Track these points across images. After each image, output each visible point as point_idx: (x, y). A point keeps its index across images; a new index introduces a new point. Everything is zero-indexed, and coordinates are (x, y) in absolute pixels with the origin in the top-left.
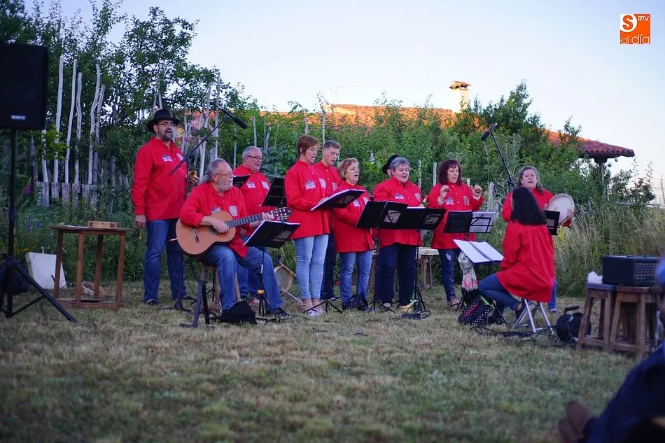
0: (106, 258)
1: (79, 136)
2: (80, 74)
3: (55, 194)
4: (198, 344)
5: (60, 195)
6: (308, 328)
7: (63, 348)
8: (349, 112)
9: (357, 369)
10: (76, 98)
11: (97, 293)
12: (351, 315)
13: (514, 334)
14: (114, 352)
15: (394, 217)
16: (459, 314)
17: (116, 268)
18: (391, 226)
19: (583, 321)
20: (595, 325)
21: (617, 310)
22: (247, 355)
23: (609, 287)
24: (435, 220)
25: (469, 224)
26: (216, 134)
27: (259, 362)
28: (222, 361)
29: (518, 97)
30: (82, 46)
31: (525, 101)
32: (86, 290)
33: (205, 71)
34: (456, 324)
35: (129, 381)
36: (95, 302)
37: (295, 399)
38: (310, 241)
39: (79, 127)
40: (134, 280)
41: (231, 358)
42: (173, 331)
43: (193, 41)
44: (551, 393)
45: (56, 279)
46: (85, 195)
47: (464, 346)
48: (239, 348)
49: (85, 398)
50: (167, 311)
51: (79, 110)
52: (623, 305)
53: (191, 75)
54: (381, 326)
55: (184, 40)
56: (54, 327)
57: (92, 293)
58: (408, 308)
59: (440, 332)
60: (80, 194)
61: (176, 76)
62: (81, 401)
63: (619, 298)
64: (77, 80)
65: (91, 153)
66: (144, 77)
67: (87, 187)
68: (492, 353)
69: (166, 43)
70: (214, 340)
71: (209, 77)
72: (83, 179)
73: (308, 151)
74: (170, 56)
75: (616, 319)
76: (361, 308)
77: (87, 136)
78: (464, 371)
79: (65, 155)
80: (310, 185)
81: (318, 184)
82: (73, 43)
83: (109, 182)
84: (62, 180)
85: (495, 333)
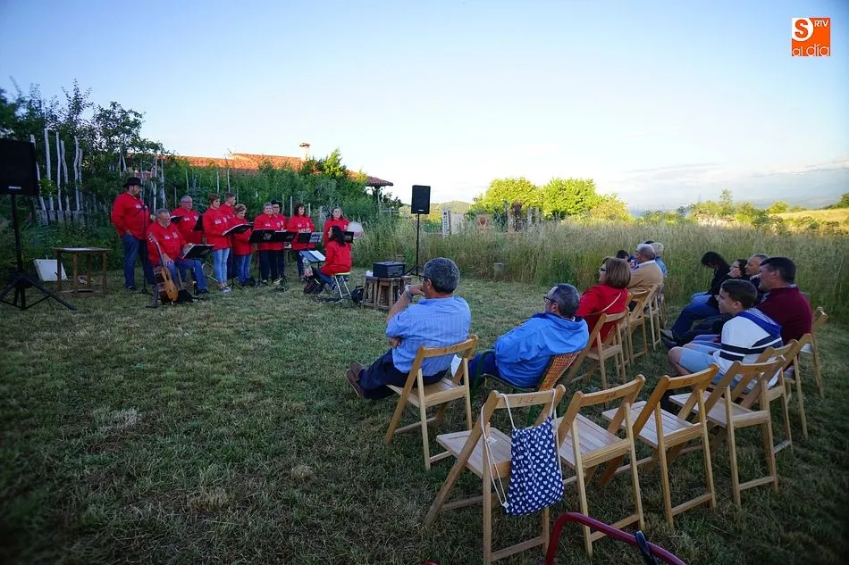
0: (94, 258)
1: (67, 181)
2: (62, 142)
3: (52, 217)
4: (157, 322)
5: (57, 218)
6: (222, 303)
7: (66, 334)
8: (244, 158)
9: (249, 334)
10: (61, 158)
11: (89, 281)
12: (247, 291)
13: (332, 299)
14: (103, 334)
15: (268, 237)
16: (304, 285)
17: (102, 263)
18: (267, 241)
19: (364, 294)
20: (370, 296)
21: (380, 289)
22: (187, 328)
23: (376, 278)
24: (292, 237)
25: (309, 239)
26: (162, 180)
27: (194, 333)
28: (172, 335)
29: (335, 155)
30: (61, 119)
31: (339, 158)
32: (82, 281)
33: (152, 144)
34: (302, 294)
35: (114, 359)
36: (89, 291)
37: (214, 362)
38: (220, 252)
39: (66, 176)
40: (115, 269)
41: (177, 332)
42: (141, 313)
43: (142, 125)
44: (348, 342)
45: (59, 274)
46: (75, 217)
47: (306, 311)
48: (183, 323)
49: (84, 376)
50: (138, 295)
51: (65, 164)
52: (382, 287)
53: (142, 145)
54: (263, 298)
55: (136, 124)
56: (60, 315)
57: (86, 283)
58: (277, 282)
59: (294, 302)
60: (72, 217)
61: (133, 145)
62: (81, 378)
63: (381, 283)
64: (61, 145)
65: (77, 192)
66: (110, 143)
67: (76, 213)
68: (319, 316)
69: (124, 124)
70: (167, 318)
71: (155, 147)
72: (73, 208)
73: (215, 202)
74: (129, 132)
75: (379, 293)
76: (252, 285)
77: (73, 181)
78: (305, 330)
79: (57, 193)
80: (218, 222)
81: (222, 221)
82: (54, 118)
83: (93, 208)
84: (56, 208)
85: (321, 299)
